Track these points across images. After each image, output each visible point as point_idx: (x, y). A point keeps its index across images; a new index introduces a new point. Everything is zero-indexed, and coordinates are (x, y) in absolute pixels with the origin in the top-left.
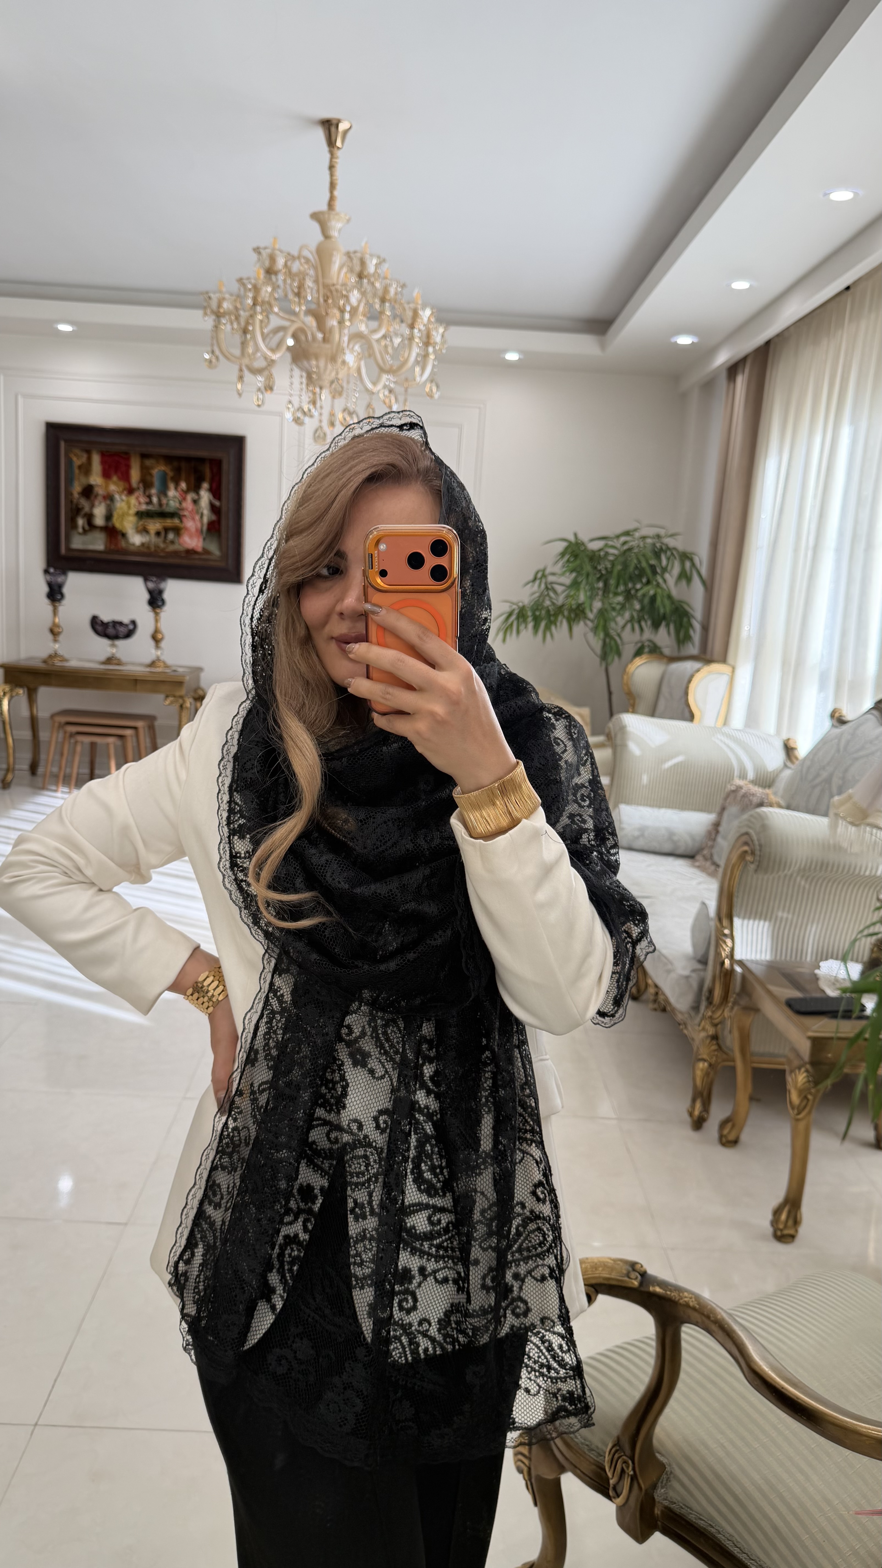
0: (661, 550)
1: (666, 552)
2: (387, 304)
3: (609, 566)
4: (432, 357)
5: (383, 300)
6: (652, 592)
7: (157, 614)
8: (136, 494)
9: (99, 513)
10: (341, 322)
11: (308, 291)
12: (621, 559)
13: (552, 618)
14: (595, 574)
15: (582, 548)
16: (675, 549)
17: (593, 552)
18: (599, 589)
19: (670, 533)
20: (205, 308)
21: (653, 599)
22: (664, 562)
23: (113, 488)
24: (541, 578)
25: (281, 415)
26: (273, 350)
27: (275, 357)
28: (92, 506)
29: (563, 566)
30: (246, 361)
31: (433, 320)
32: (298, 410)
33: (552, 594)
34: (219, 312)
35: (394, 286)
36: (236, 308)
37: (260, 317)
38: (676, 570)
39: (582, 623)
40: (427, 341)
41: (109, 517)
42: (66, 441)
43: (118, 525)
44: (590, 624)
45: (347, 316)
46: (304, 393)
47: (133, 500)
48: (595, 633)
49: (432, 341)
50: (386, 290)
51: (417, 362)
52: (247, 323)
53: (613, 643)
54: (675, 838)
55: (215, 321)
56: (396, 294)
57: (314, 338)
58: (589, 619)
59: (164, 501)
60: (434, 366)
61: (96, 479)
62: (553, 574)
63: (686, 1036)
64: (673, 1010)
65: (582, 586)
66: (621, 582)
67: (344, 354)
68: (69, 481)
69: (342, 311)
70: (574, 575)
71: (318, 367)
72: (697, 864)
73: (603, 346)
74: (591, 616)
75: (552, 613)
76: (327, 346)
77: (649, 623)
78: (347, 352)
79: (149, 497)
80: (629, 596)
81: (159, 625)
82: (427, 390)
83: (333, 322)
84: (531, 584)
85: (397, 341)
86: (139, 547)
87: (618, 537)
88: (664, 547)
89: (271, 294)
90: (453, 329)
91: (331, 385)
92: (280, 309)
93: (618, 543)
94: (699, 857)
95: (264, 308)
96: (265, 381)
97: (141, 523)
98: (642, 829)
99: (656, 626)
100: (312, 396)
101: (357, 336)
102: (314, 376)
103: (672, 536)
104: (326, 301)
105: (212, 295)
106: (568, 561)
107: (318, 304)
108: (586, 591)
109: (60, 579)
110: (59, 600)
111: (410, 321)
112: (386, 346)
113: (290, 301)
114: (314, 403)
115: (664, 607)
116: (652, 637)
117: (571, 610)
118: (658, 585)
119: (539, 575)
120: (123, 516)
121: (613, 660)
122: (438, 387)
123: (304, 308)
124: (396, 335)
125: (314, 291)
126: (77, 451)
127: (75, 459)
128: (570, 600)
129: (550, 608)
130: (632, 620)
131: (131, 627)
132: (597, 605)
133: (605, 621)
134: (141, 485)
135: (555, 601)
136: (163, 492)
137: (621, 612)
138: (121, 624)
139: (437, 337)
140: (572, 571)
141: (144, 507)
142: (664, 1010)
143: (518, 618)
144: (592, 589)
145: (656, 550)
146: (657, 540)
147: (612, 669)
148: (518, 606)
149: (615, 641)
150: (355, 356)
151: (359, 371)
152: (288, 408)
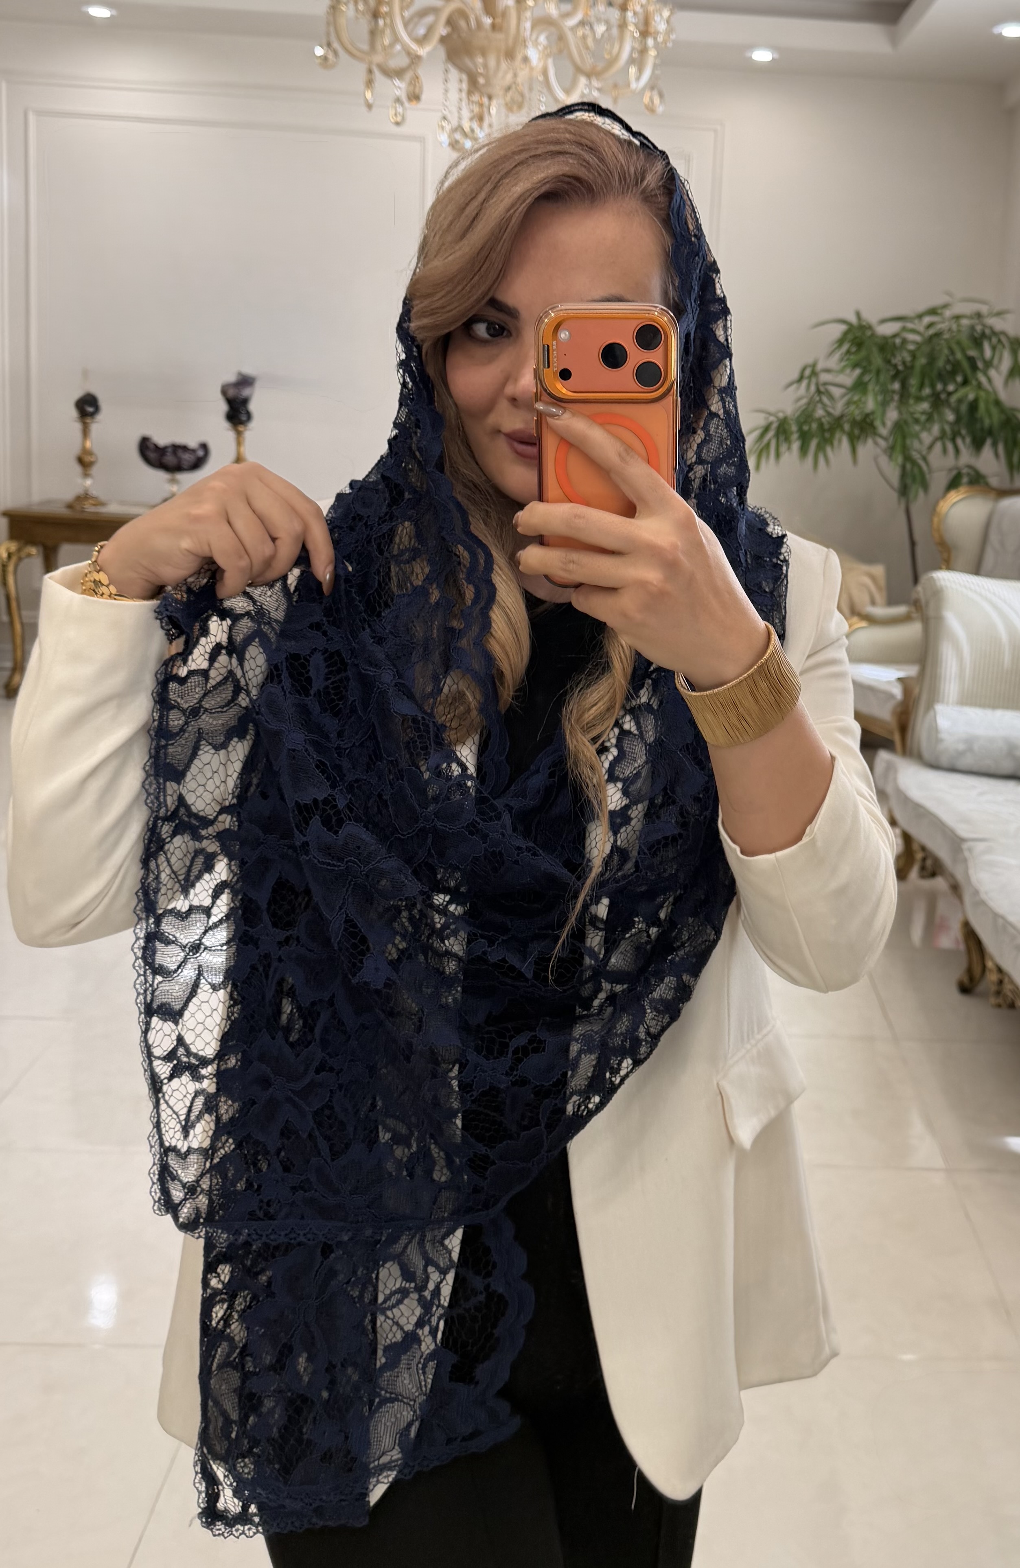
0: (983, 335)
1: (990, 339)
3: (908, 359)
4: (652, 53)
6: (971, 397)
7: (239, 434)
12: (926, 349)
13: (827, 435)
14: (888, 370)
15: (869, 333)
16: (1004, 333)
17: (885, 338)
18: (894, 392)
19: (995, 311)
21: (973, 406)
22: (988, 353)
24: (810, 377)
26: (419, 42)
27: (423, 52)
29: (841, 360)
30: (377, 58)
32: (456, 129)
33: (825, 400)
38: (1006, 364)
39: (870, 441)
40: (646, 30)
44: (882, 443)
46: (464, 104)
48: (890, 457)
49: (652, 30)
51: (631, 61)
53: (916, 471)
57: (479, 24)
58: (881, 436)
60: (655, 66)
62: (828, 371)
65: (870, 387)
66: (927, 382)
67: (526, 46)
70: (858, 371)
71: (485, 66)
73: (894, 40)
74: (884, 431)
75: (826, 427)
76: (500, 36)
77: (968, 440)
78: (530, 44)
80: (937, 401)
81: (242, 449)
82: (646, 100)
84: (795, 386)
85: (601, 29)
87: (920, 316)
88: (987, 331)
90: (684, 14)
91: (504, 95)
93: (920, 326)
96: (408, 87)
98: (970, 741)
99: (978, 445)
100: (476, 110)
101: (543, 22)
102: (481, 81)
103: (999, 314)
106: (848, 352)
108: (875, 395)
110: (92, 415)
112: (584, 37)
115: (990, 416)
116: (973, 461)
117: (854, 423)
118: (979, 386)
119: (808, 372)
121: (916, 496)
122: (661, 95)
124: (599, 20)
128: (852, 408)
129: (824, 420)
130: (942, 436)
132: (892, 415)
133: (904, 437)
135: (830, 410)
137: (928, 425)
138: (185, 448)
139: (659, 24)
140: (855, 366)
143: (777, 435)
144: (885, 391)
145: (976, 335)
146: (977, 321)
147: (915, 509)
148: (777, 417)
149: (920, 467)
150: (540, 52)
151: (545, 72)
152: (443, 127)
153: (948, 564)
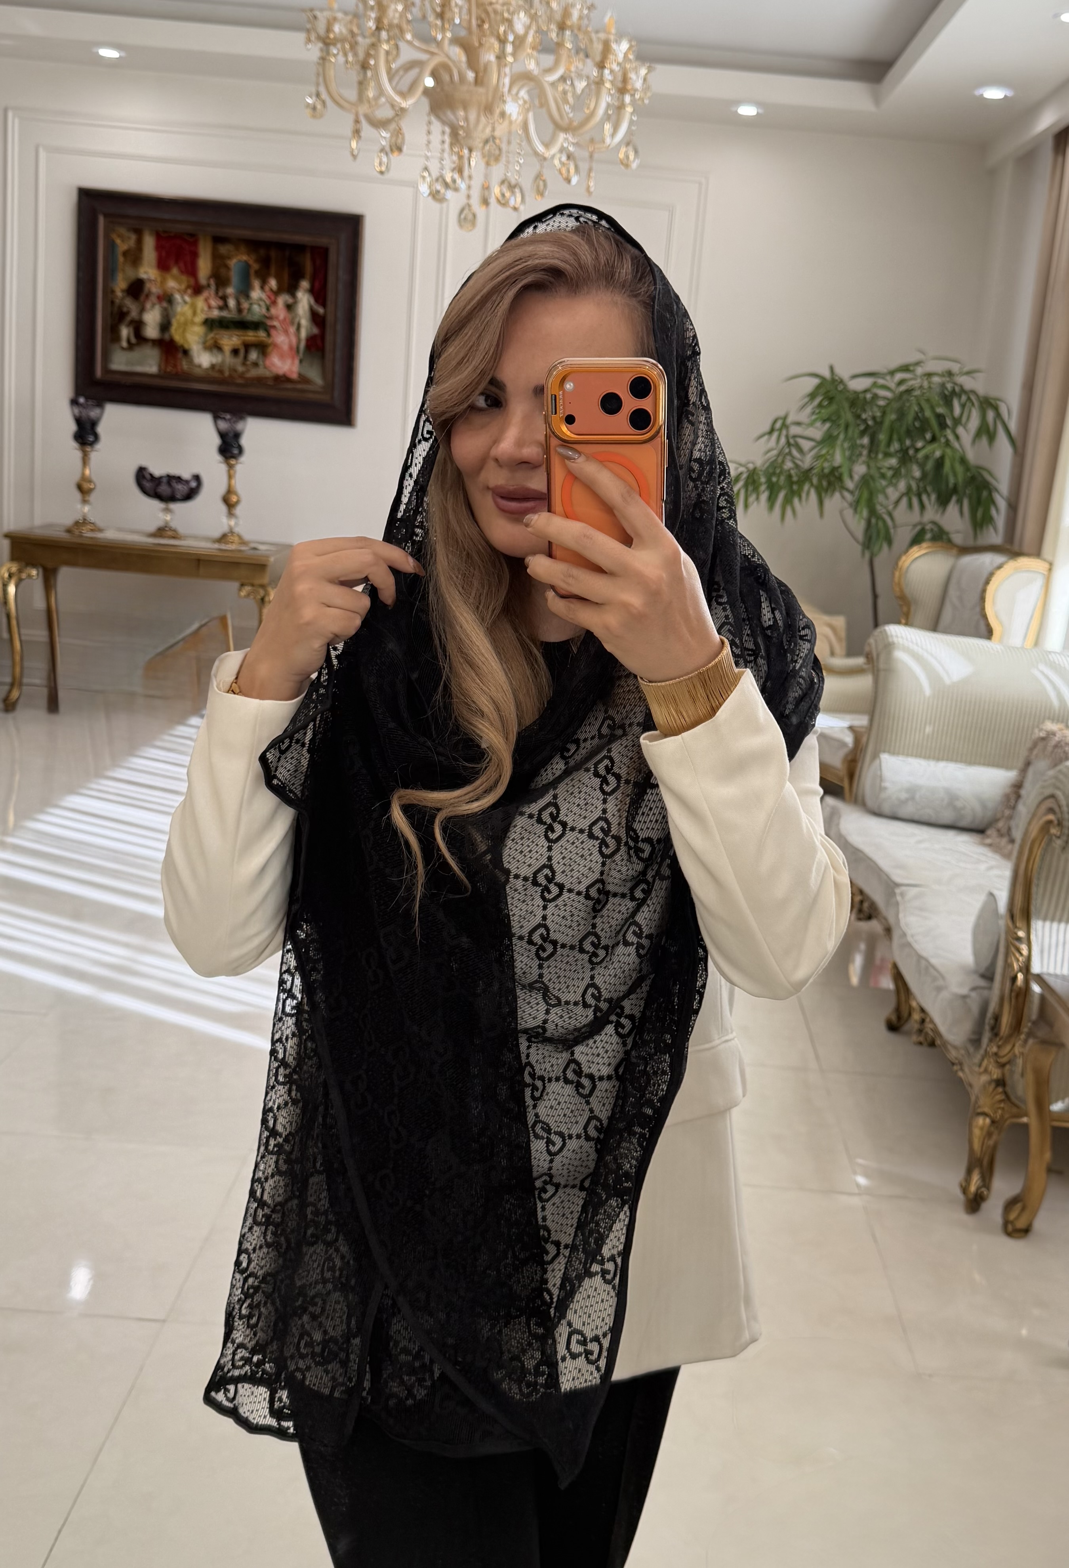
0: (953, 392)
1: (960, 397)
2: (568, 33)
3: (878, 414)
4: (629, 109)
5: (562, 27)
6: (938, 454)
7: (231, 467)
8: (205, 294)
9: (152, 318)
10: (501, 57)
11: (456, 10)
12: (896, 405)
13: (795, 487)
14: (858, 425)
15: (840, 387)
16: (973, 392)
17: (856, 393)
18: (863, 446)
19: (965, 369)
20: (308, 31)
21: (939, 463)
22: (957, 410)
23: (172, 284)
24: (780, 430)
25: (415, 186)
26: (403, 95)
27: (405, 103)
28: (142, 310)
29: (813, 413)
30: (363, 109)
31: (631, 57)
32: (437, 180)
33: (795, 452)
34: (328, 37)
35: (579, 7)
36: (352, 33)
37: (385, 47)
38: (974, 423)
39: (837, 495)
40: (623, 88)
41: (165, 326)
42: (106, 216)
43: (177, 338)
44: (847, 495)
45: (509, 48)
46: (446, 155)
47: (200, 303)
48: (855, 510)
49: (629, 87)
50: (566, 13)
51: (607, 117)
52: (368, 55)
53: (880, 524)
54: (959, 804)
55: (321, 50)
56: (581, 18)
57: (462, 78)
58: (847, 490)
59: (245, 305)
60: (631, 122)
61: (148, 271)
62: (798, 424)
63: (960, 1081)
64: (945, 1043)
65: (839, 442)
66: (895, 437)
67: (504, 102)
68: (110, 273)
69: (503, 41)
70: (828, 425)
71: (466, 119)
72: (988, 841)
73: (877, 99)
74: (850, 485)
75: (795, 479)
76: (481, 90)
77: (933, 497)
78: (508, 99)
79: (224, 298)
80: (905, 458)
81: (233, 482)
82: (621, 155)
83: (489, 57)
84: (766, 437)
85: (581, 85)
86: (207, 369)
87: (892, 373)
88: (957, 389)
89: (402, 15)
90: (660, 68)
91: (483, 148)
92: (415, 36)
93: (891, 383)
94: (990, 832)
95: (391, 34)
96: (391, 136)
97: (211, 335)
98: (912, 791)
99: (943, 501)
100: (457, 161)
101: (525, 77)
102: (461, 133)
103: (968, 373)
104: (480, 26)
105: (318, 14)
106: (820, 406)
107: (469, 29)
108: (843, 450)
109: (94, 413)
110: (92, 444)
111: (598, 58)
112: (565, 93)
113: (429, 24)
114: (460, 171)
115: (955, 475)
116: (937, 518)
117: (822, 476)
118: (948, 443)
119: (778, 425)
120: (185, 325)
121: (880, 549)
122: (636, 152)
123: (449, 35)
124: (579, 76)
125: (465, 11)
126: (122, 230)
127: (118, 241)
128: (820, 461)
129: (793, 472)
130: (908, 492)
131: (194, 485)
132: (860, 469)
133: (870, 493)
134: (212, 282)
135: (799, 463)
136: (244, 292)
137: (894, 481)
138: (179, 479)
139: (637, 81)
140: (824, 421)
141: (216, 313)
142: (932, 1044)
143: (746, 485)
144: (853, 447)
145: (946, 392)
146: (948, 379)
147: (877, 562)
148: (747, 468)
149: (884, 522)
150: (520, 106)
151: (525, 126)
152: (424, 178)
153: (905, 617)
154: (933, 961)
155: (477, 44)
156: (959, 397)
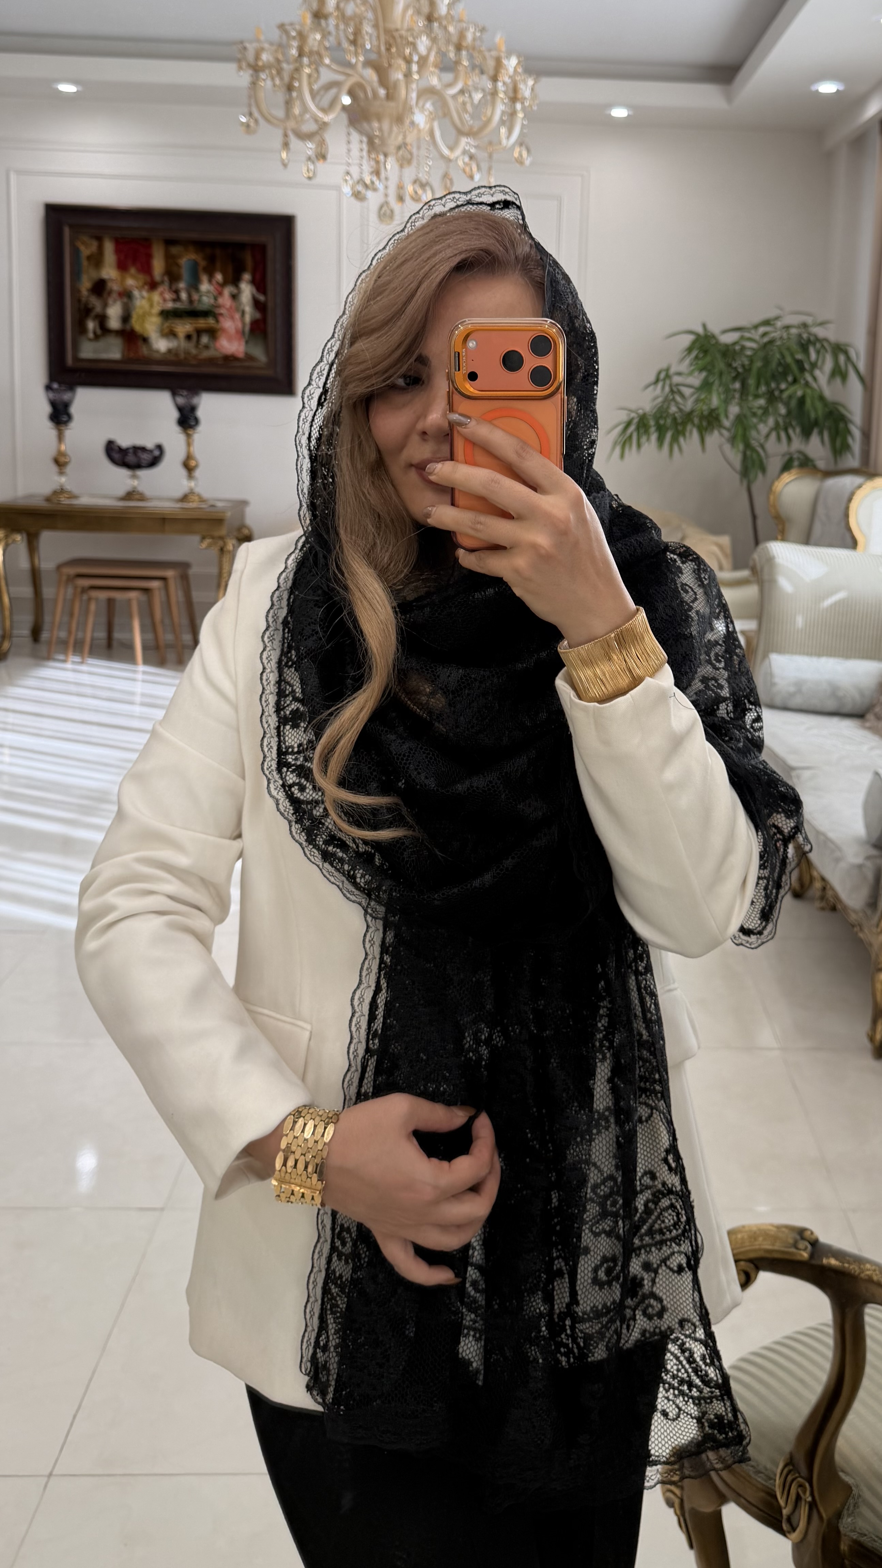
0: (809, 341)
2: (464, 53)
3: (747, 362)
4: (521, 115)
5: (459, 48)
6: (800, 393)
7: (189, 436)
8: (160, 289)
9: (114, 312)
10: (408, 75)
11: (367, 37)
12: (761, 354)
13: (680, 428)
14: (730, 373)
15: (713, 342)
16: (826, 340)
17: (727, 345)
18: (735, 390)
19: (819, 321)
20: (239, 61)
21: (802, 401)
22: (813, 356)
23: (130, 282)
24: (664, 380)
25: (338, 189)
26: (325, 111)
27: (327, 119)
28: (105, 305)
29: (691, 364)
30: (291, 124)
31: (520, 70)
32: (358, 182)
33: (678, 398)
34: (257, 65)
35: (472, 30)
36: (278, 61)
37: (307, 70)
38: (828, 365)
39: (716, 433)
40: (514, 97)
41: (126, 318)
42: (71, 226)
43: (137, 328)
44: (725, 432)
45: (415, 67)
46: (365, 162)
47: (156, 297)
48: (733, 445)
49: (520, 96)
50: (462, 35)
51: (502, 122)
52: (292, 78)
53: (755, 456)
54: (841, 694)
55: (252, 76)
56: (474, 39)
57: (375, 94)
58: (725, 428)
59: (195, 297)
60: (523, 126)
61: (109, 272)
62: (679, 374)
63: (862, 940)
64: (845, 908)
65: (715, 387)
66: (762, 381)
67: (413, 113)
68: (76, 275)
69: (409, 62)
70: (704, 374)
71: (381, 130)
72: (868, 724)
73: (729, 98)
74: (727, 423)
75: (679, 421)
76: (392, 104)
77: (798, 430)
78: (416, 110)
79: (177, 292)
80: (772, 398)
81: (192, 449)
82: (516, 155)
83: (398, 76)
84: (651, 388)
85: (477, 96)
86: (164, 354)
87: (756, 327)
88: (812, 338)
89: (321, 42)
90: (545, 81)
91: (397, 153)
92: (333, 60)
93: (756, 335)
94: (870, 716)
95: (313, 59)
96: (317, 147)
97: (167, 324)
98: (799, 684)
99: (806, 434)
100: (375, 165)
101: (428, 92)
102: (377, 141)
103: (822, 324)
104: (388, 50)
105: (248, 45)
106: (697, 357)
107: (379, 53)
108: (719, 394)
109: (66, 396)
110: (66, 423)
111: (491, 72)
112: (464, 104)
113: (344, 50)
114: (377, 173)
115: (816, 410)
116: (803, 447)
117: (702, 417)
118: (807, 384)
119: (662, 376)
120: (143, 317)
121: (756, 477)
122: (528, 151)
123: (361, 58)
124: (476, 89)
125: (374, 39)
126: (85, 238)
127: (82, 248)
128: (700, 405)
129: (676, 415)
130: (777, 427)
131: (157, 453)
132: (734, 410)
133: (745, 429)
134: (166, 278)
135: (682, 407)
136: (194, 285)
137: (764, 418)
138: (143, 449)
139: (525, 90)
140: (701, 370)
141: (170, 305)
142: (834, 909)
143: (638, 428)
144: (727, 391)
145: (803, 342)
146: (803, 330)
147: (755, 488)
148: (637, 413)
149: (758, 453)
150: (426, 116)
151: (432, 133)
152: (346, 181)
153: (782, 534)
154: (831, 835)
155: (386, 65)
156: (814, 344)
